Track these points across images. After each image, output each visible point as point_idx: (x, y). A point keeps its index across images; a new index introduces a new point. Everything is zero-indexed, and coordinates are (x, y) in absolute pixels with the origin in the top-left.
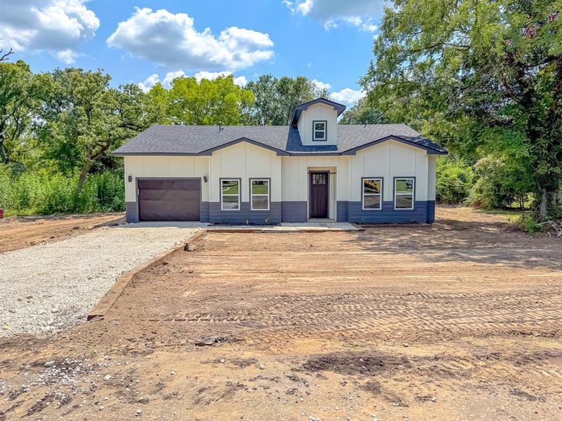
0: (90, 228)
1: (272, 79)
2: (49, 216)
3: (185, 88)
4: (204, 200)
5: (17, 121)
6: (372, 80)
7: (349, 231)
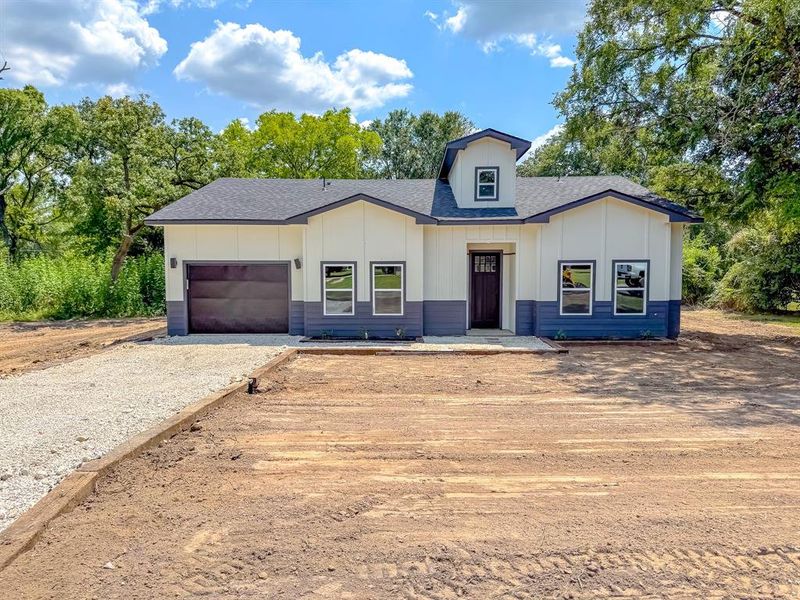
0: (107, 344)
1: (409, 117)
2: (63, 322)
3: (277, 127)
4: (295, 297)
5: (29, 179)
6: (575, 98)
7: (540, 353)
